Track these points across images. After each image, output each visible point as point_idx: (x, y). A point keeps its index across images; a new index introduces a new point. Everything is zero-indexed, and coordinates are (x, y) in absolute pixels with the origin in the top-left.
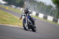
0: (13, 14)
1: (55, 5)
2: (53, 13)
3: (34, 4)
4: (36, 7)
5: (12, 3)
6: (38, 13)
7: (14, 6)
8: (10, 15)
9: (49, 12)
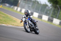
0: (7, 13)
1: (50, 3)
2: (48, 12)
3: (29, 2)
4: (30, 5)
5: (6, 1)
6: (32, 12)
7: (7, 5)
8: (3, 14)
9: (44, 11)
